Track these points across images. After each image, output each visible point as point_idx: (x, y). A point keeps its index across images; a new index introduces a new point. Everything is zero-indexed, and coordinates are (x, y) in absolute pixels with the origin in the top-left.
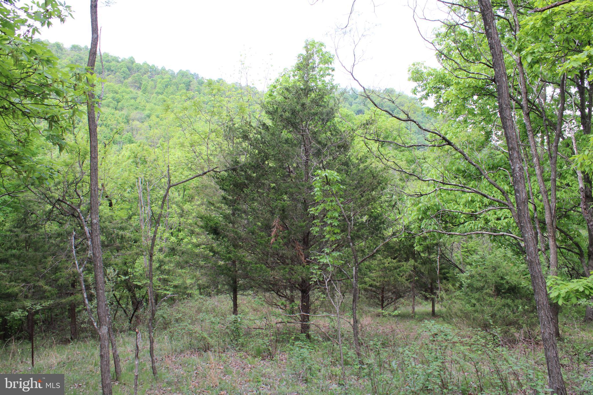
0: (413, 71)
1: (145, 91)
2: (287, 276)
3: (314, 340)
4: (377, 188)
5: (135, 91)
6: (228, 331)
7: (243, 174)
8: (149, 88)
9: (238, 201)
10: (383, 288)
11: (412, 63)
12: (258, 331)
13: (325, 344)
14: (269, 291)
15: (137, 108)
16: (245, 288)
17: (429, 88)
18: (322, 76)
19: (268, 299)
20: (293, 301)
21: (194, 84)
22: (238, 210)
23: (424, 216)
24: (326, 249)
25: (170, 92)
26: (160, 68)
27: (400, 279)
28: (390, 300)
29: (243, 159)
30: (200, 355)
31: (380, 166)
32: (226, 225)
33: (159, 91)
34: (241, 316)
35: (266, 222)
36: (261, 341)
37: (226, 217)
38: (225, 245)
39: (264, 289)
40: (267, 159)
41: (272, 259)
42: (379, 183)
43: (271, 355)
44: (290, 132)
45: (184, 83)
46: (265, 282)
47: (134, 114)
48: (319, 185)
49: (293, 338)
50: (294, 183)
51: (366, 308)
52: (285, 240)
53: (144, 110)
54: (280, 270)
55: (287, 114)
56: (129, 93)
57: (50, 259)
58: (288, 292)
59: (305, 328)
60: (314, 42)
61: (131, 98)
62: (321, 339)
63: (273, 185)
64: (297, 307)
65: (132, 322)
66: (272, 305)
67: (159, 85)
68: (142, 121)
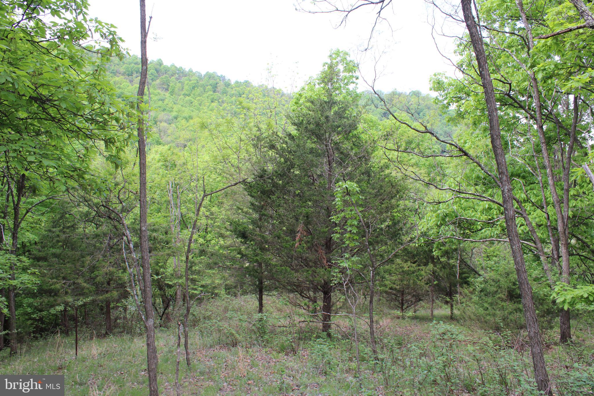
0: (434, 82)
1: (172, 93)
2: (311, 278)
3: (334, 338)
4: (396, 196)
5: (162, 93)
6: (254, 328)
7: (270, 181)
8: (176, 89)
9: (265, 207)
10: (403, 291)
11: (434, 74)
12: (282, 328)
13: (344, 342)
14: (293, 292)
15: (164, 110)
16: (270, 289)
17: (449, 98)
18: (347, 84)
19: (292, 300)
20: (316, 302)
21: (221, 86)
22: (265, 215)
23: (442, 223)
24: (345, 254)
25: (197, 93)
26: (187, 70)
27: (419, 282)
28: (410, 303)
29: (270, 167)
30: (229, 349)
31: (399, 175)
32: (254, 229)
33: (187, 93)
34: (266, 314)
35: (291, 228)
36: (285, 338)
37: (254, 222)
38: (252, 248)
39: (288, 290)
40: (293, 168)
41: (296, 262)
42: (398, 192)
43: (294, 351)
44: (314, 142)
45: (211, 85)
46: (290, 283)
47: (162, 115)
48: (340, 195)
49: (314, 336)
50: (317, 191)
51: (386, 310)
52: (309, 245)
53: (171, 111)
54: (303, 272)
55: (312, 126)
56: (157, 95)
57: (88, 258)
58: (311, 293)
59: (326, 327)
60: (338, 51)
61: (159, 100)
62: (340, 337)
63: (298, 192)
64: (319, 308)
65: (163, 319)
66: (295, 305)
67: (186, 87)
68: (169, 122)
